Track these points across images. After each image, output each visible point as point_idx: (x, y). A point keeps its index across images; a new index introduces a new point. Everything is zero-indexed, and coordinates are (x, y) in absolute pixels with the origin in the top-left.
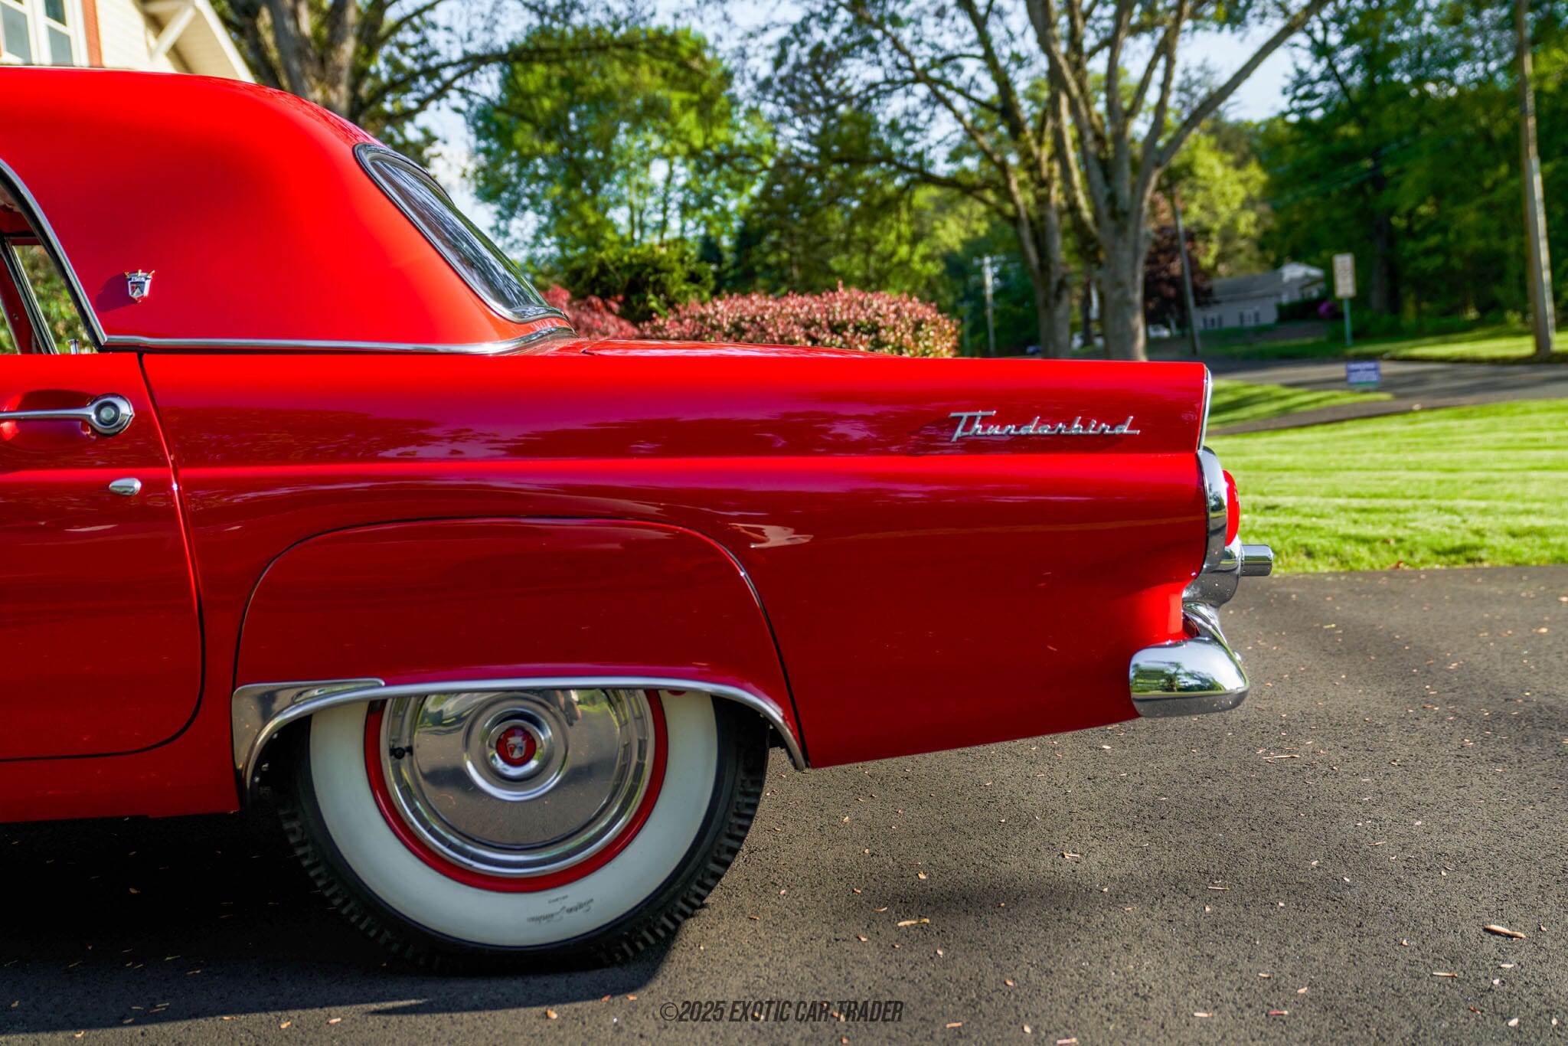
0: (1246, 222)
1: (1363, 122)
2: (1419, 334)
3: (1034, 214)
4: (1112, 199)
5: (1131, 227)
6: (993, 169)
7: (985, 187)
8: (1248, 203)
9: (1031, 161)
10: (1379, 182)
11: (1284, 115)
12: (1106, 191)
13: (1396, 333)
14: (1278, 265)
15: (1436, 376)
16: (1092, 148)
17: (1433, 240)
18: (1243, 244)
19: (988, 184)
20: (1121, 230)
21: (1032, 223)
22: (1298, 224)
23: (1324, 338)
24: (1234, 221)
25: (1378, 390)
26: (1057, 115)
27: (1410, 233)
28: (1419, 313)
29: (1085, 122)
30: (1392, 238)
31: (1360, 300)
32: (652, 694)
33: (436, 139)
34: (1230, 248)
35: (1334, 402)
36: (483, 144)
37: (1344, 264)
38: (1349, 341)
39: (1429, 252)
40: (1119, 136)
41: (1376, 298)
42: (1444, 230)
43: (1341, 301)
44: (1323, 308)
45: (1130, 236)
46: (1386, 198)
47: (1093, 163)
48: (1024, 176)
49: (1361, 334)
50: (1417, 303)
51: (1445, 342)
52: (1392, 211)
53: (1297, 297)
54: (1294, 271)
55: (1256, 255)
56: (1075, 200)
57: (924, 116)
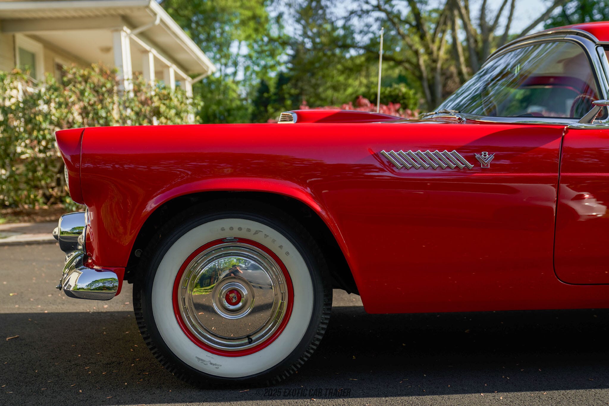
3: (430, 76)
6: (412, 52)
9: (429, 50)
16: (473, 46)
19: (407, 61)
21: (428, 80)
29: (470, 33)
40: (485, 41)
47: (472, 53)
48: (426, 57)
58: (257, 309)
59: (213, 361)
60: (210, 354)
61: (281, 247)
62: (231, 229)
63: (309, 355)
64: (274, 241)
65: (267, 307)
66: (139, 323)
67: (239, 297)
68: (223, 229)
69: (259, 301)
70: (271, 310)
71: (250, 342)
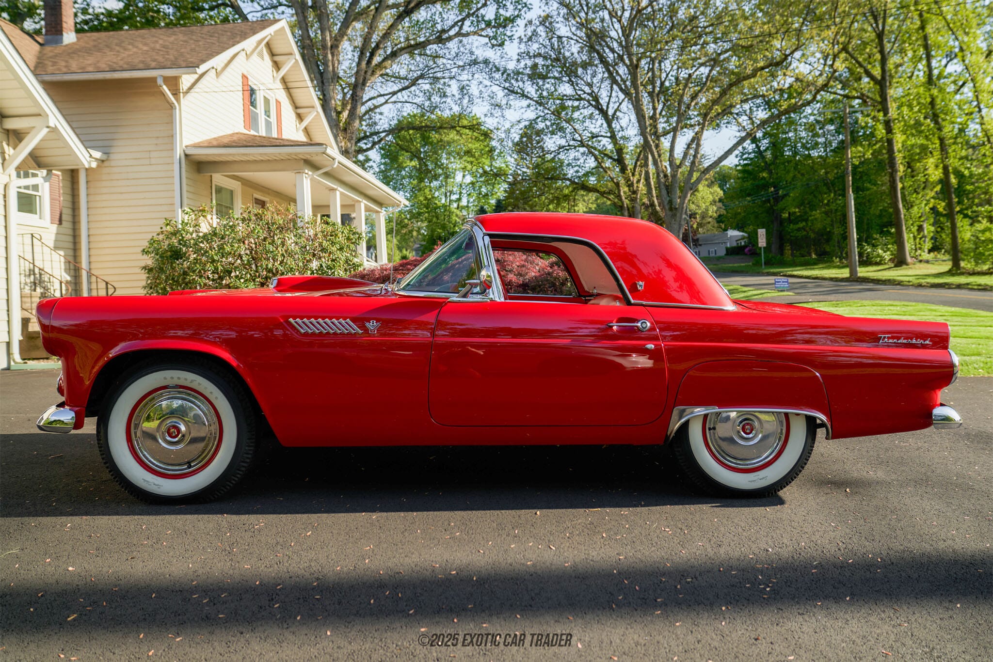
0: (713, 211)
1: (770, 173)
2: (794, 264)
3: (630, 206)
4: (670, 202)
5: (678, 215)
6: (613, 184)
7: (609, 193)
8: (714, 202)
9: (629, 183)
10: (777, 199)
11: (736, 166)
12: (668, 199)
13: (783, 264)
14: (726, 230)
15: (810, 285)
16: (663, 180)
17: (801, 225)
18: (710, 220)
19: (610, 192)
20: (674, 216)
21: (628, 209)
22: (740, 213)
23: (751, 264)
24: (707, 210)
25: (788, 291)
26: (646, 165)
27: (790, 221)
28: (792, 254)
29: (660, 169)
30: (781, 222)
31: (767, 249)
32: (786, 414)
33: (371, 160)
34: (704, 221)
35: (769, 295)
36: (383, 161)
37: (762, 232)
38: (763, 267)
39: (799, 230)
40: (674, 176)
41: (774, 248)
42: (806, 220)
43: (761, 248)
44: (746, 250)
45: (678, 219)
46: (781, 205)
47: (662, 187)
48: (626, 189)
49: (768, 263)
50: (792, 250)
51: (806, 269)
52: (783, 210)
53: (735, 244)
54: (733, 233)
55: (716, 225)
56: (653, 202)
57: (582, 161)
58: (194, 441)
59: (156, 483)
60: (155, 477)
61: (211, 393)
62: (172, 378)
63: (237, 479)
64: (206, 388)
65: (202, 439)
66: (100, 451)
67: (179, 430)
68: (165, 378)
69: (194, 434)
70: (205, 442)
71: (190, 467)
